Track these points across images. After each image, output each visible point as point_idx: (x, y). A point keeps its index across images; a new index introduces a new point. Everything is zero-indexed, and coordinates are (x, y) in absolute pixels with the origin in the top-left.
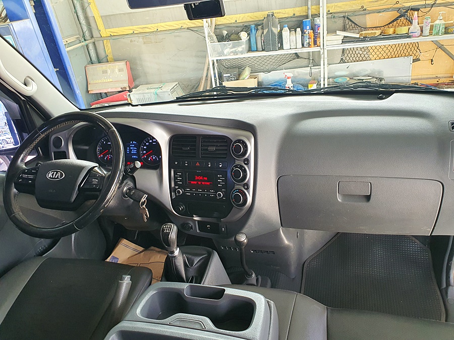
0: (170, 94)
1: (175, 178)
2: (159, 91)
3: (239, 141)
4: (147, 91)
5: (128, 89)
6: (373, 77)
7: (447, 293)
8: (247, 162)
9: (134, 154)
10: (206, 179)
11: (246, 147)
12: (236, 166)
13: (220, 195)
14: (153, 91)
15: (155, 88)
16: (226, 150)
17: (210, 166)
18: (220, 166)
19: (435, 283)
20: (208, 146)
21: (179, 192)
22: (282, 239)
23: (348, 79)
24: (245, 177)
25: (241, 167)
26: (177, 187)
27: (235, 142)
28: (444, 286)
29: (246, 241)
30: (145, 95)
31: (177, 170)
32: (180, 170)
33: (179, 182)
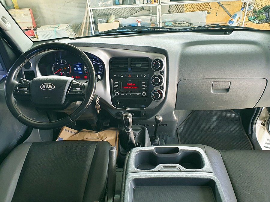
0: (65, 31)
1: (114, 85)
2: (57, 29)
3: (157, 60)
4: (49, 30)
5: (33, 28)
6: (187, 23)
7: (252, 137)
8: (162, 73)
9: (80, 71)
10: (134, 85)
11: (162, 63)
12: (155, 76)
13: (144, 94)
14: (53, 29)
15: (54, 28)
16: (148, 66)
17: (137, 76)
18: (145, 76)
19: (245, 133)
20: (136, 64)
21: (117, 94)
22: (174, 117)
23: (173, 23)
24: (161, 82)
25: (159, 76)
26: (115, 91)
27: (155, 61)
28: (250, 133)
29: (162, 120)
30: (47, 32)
31: (115, 80)
32: (117, 80)
33: (116, 87)
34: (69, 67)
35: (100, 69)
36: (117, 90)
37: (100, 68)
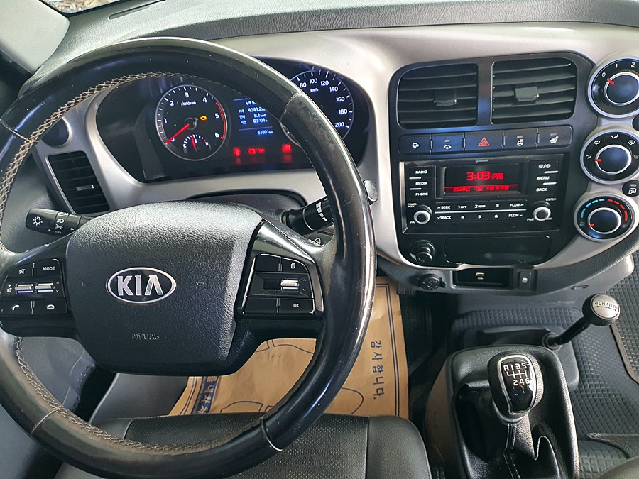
1: (409, 184)
3: (625, 64)
9: (262, 126)
10: (500, 176)
12: (606, 139)
13: (542, 214)
17: (520, 143)
18: (553, 141)
20: (513, 87)
21: (422, 218)
25: (625, 140)
26: (412, 205)
31: (416, 162)
32: (424, 162)
33: (419, 192)
34: (217, 115)
35: (342, 112)
36: (421, 202)
37: (342, 106)
